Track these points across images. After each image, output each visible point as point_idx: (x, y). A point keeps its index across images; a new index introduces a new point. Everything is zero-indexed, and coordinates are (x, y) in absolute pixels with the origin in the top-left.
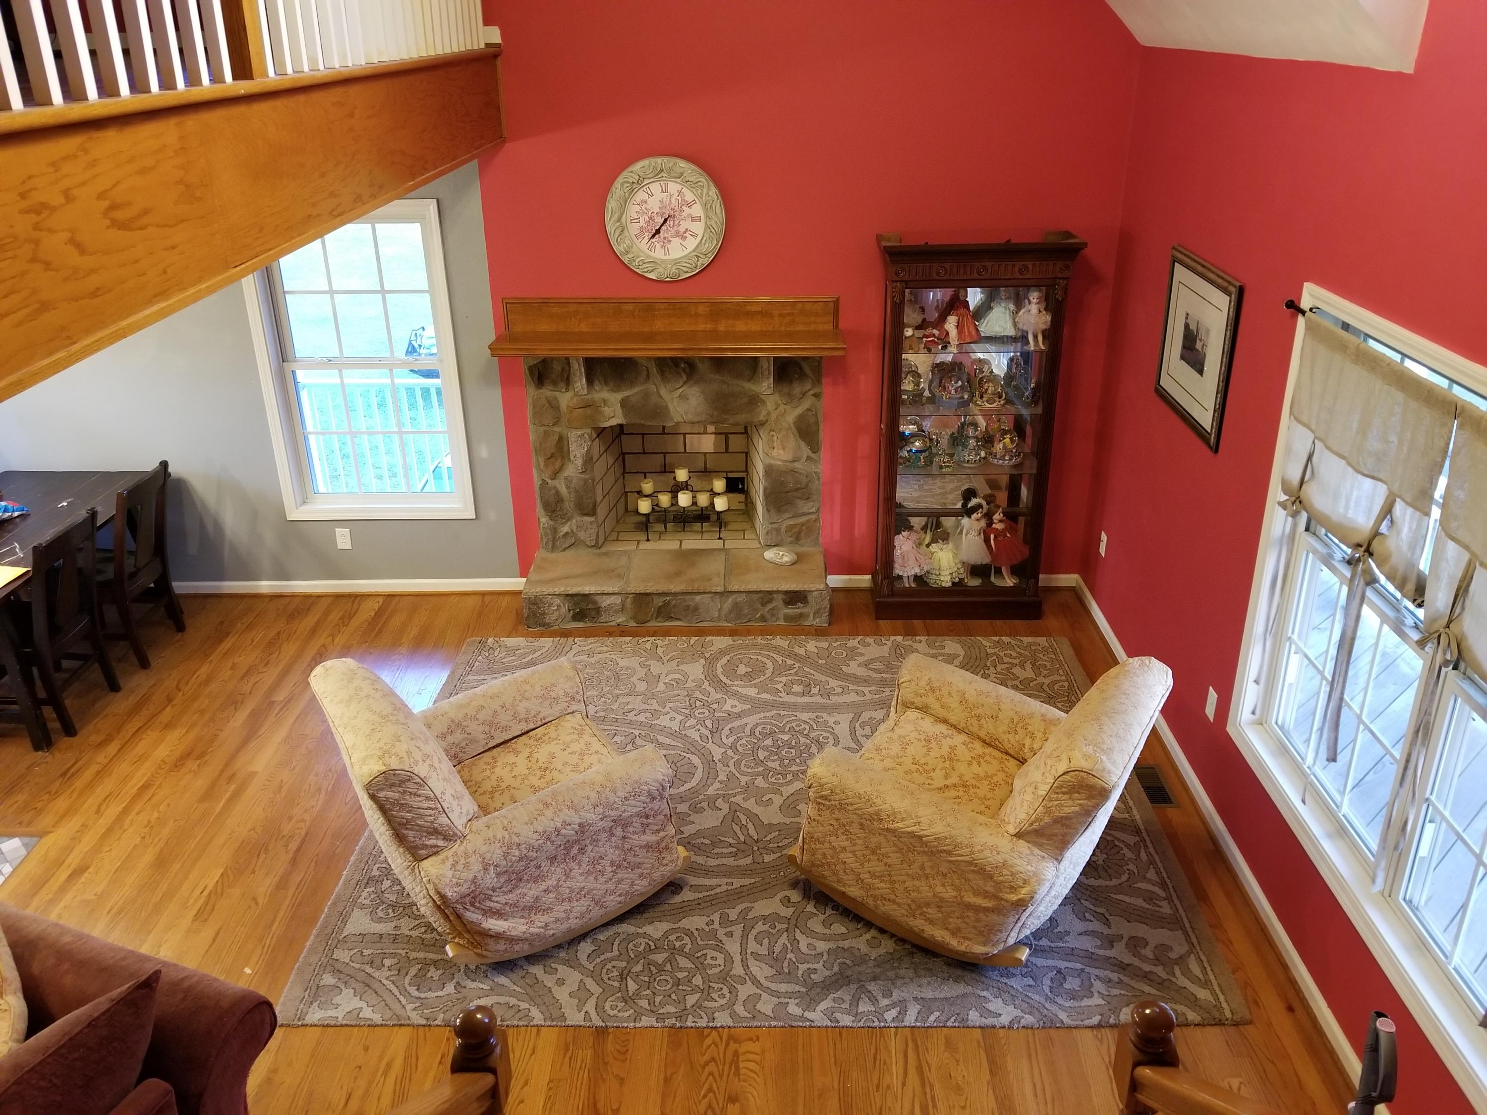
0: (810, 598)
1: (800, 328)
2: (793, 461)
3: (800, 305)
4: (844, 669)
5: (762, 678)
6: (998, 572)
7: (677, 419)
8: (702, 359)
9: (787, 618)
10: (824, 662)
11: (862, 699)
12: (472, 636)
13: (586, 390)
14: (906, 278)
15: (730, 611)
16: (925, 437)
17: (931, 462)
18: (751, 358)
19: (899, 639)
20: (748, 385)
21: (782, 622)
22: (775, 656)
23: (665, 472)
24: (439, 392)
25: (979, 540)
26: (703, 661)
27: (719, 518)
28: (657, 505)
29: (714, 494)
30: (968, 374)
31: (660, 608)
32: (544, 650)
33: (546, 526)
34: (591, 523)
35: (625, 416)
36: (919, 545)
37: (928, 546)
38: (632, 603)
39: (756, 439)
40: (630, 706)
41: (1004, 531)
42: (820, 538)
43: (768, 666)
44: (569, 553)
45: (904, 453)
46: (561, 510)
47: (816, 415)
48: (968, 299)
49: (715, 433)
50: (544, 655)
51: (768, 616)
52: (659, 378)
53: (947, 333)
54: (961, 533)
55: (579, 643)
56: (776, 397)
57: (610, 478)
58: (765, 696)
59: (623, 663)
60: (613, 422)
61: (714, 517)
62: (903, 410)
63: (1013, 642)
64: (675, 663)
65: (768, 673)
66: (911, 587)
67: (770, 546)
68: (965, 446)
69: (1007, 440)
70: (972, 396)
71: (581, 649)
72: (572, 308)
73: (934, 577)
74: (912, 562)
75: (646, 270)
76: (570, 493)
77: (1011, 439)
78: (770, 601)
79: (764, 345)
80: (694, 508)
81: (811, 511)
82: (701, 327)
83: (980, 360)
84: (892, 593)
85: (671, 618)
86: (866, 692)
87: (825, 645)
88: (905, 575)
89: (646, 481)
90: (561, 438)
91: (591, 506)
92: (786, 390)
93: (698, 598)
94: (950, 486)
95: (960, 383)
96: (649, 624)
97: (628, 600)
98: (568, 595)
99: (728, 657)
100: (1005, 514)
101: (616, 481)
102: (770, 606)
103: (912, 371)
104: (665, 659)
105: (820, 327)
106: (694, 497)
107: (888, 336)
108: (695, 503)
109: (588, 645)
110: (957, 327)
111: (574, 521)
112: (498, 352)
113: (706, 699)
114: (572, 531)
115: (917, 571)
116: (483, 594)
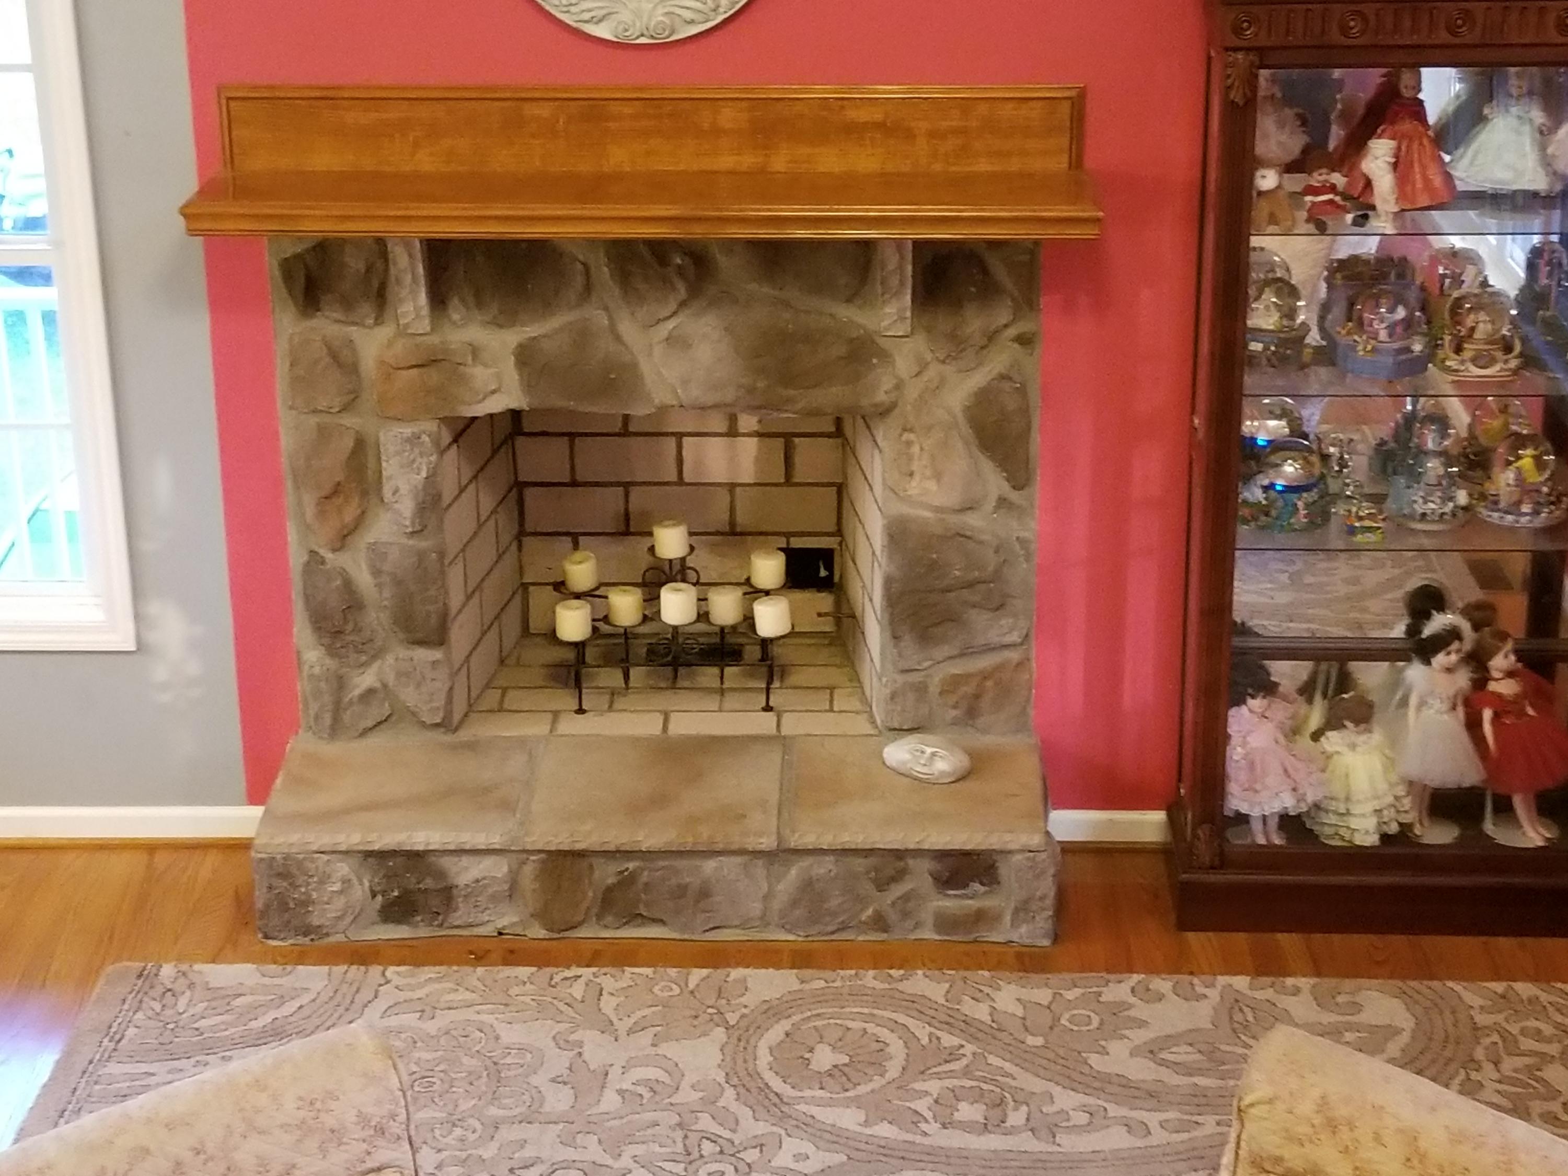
0: (1004, 871)
1: (983, 166)
2: (963, 510)
3: (983, 109)
4: (1094, 1060)
5: (878, 1082)
6: (1504, 808)
7: (661, 396)
8: (730, 245)
9: (945, 923)
10: (1039, 1041)
11: (1140, 1143)
12: (118, 959)
13: (427, 321)
14: (1263, 41)
15: (795, 903)
16: (1309, 450)
17: (1326, 516)
18: (858, 242)
19: (1241, 982)
20: (846, 313)
21: (929, 934)
22: (909, 1022)
23: (627, 533)
24: (49, 318)
25: (1455, 723)
26: (719, 1033)
27: (765, 656)
28: (606, 619)
29: (754, 593)
30: (1423, 288)
31: (609, 890)
32: (305, 999)
33: (317, 670)
34: (434, 663)
35: (528, 387)
36: (1293, 732)
37: (1316, 736)
38: (537, 878)
39: (864, 450)
40: (529, 1153)
41: (1517, 700)
42: (1031, 712)
43: (891, 1050)
44: (375, 741)
45: (1254, 493)
46: (358, 630)
47: (1022, 391)
48: (1421, 96)
49: (760, 435)
50: (306, 1012)
51: (892, 916)
52: (617, 291)
53: (1368, 184)
54: (1404, 703)
55: (397, 980)
56: (919, 343)
57: (485, 550)
58: (885, 1130)
59: (511, 1035)
60: (496, 405)
61: (752, 653)
62: (1250, 381)
63: (1544, 997)
64: (645, 1038)
65: (893, 1070)
66: (1270, 846)
67: (900, 731)
68: (1415, 476)
69: (1527, 462)
70: (1434, 345)
71: (402, 996)
72: (393, 113)
73: (1332, 819)
74: (1274, 779)
75: (587, 16)
76: (379, 586)
77: (1537, 459)
78: (899, 876)
79: (891, 210)
80: (702, 627)
81: (1008, 639)
82: (726, 162)
83: (1454, 254)
84: (1222, 862)
85: (635, 918)
86: (1153, 1125)
87: (1043, 995)
88: (1255, 813)
89: (578, 556)
90: (360, 445)
91: (434, 620)
92: (944, 323)
93: (710, 866)
94: (1373, 578)
95: (1401, 313)
96: (582, 932)
97: (529, 870)
98: (369, 854)
99: (786, 1025)
100: (1520, 655)
101: (500, 557)
102: (898, 890)
103: (1280, 280)
104: (622, 1027)
105: (1037, 165)
106: (702, 600)
107: (1212, 188)
108: (703, 616)
109: (421, 986)
110: (1395, 166)
111: (390, 659)
112: (207, 225)
113: (727, 1134)
114: (385, 686)
115: (1287, 802)
116: (151, 848)
